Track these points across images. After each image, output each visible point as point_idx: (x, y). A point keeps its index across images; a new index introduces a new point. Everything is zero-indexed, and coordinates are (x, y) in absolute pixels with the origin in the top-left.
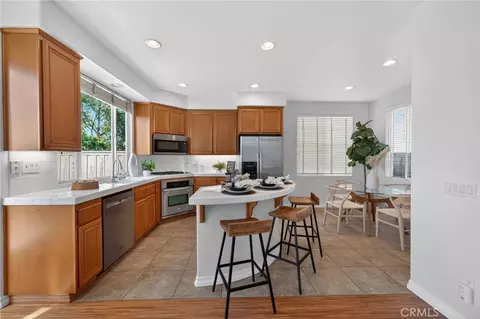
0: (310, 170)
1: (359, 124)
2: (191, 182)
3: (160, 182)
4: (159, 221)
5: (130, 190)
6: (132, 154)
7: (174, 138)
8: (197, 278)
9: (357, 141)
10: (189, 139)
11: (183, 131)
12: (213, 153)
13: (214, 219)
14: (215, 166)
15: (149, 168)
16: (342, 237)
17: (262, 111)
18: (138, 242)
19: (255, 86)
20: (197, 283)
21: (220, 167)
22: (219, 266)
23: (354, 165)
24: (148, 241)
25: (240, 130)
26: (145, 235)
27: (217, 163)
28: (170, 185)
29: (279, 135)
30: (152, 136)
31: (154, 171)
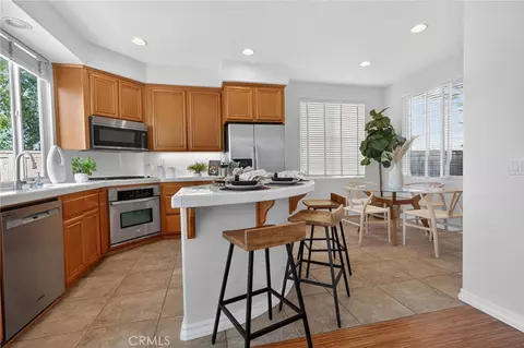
0: (317, 172)
1: (373, 113)
2: (156, 191)
3: (106, 190)
4: (107, 251)
5: (55, 199)
6: (53, 148)
7: (123, 124)
8: (184, 326)
9: (372, 133)
10: (150, 129)
11: (140, 116)
12: (187, 150)
13: (211, 231)
14: (192, 168)
15: (86, 169)
16: (366, 249)
17: (256, 89)
18: (71, 285)
19: (248, 52)
20: (184, 335)
21: (198, 168)
22: (222, 303)
23: (368, 163)
24: (90, 283)
25: (227, 116)
26: (85, 274)
27: (194, 163)
28: (123, 195)
29: (280, 123)
30: (89, 120)
31: (94, 175)
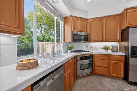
5: (62, 66)
6: (63, 42)
10: (89, 34)
11: (86, 30)
12: (103, 41)
15: (70, 49)
21: (107, 49)
28: (82, 58)
30: (72, 32)
